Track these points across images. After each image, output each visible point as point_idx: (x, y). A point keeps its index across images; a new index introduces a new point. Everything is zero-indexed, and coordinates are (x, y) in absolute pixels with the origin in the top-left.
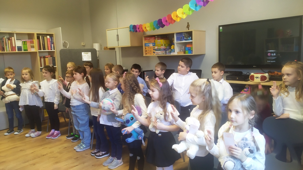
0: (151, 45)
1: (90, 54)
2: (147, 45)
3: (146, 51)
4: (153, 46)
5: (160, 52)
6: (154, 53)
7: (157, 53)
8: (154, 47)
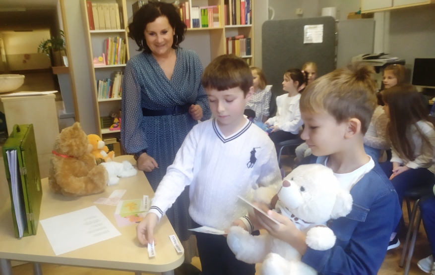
1: (320, 28)
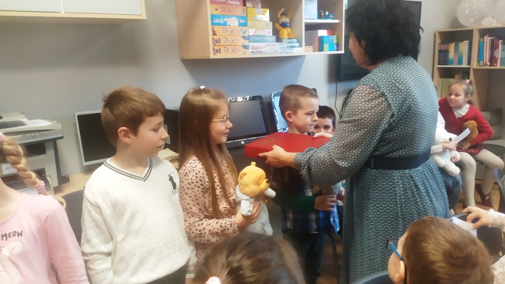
0: (233, 22)
2: (217, 21)
3: (218, 41)
4: (240, 25)
5: (264, 47)
6: (245, 47)
7: (257, 48)
8: (244, 28)
